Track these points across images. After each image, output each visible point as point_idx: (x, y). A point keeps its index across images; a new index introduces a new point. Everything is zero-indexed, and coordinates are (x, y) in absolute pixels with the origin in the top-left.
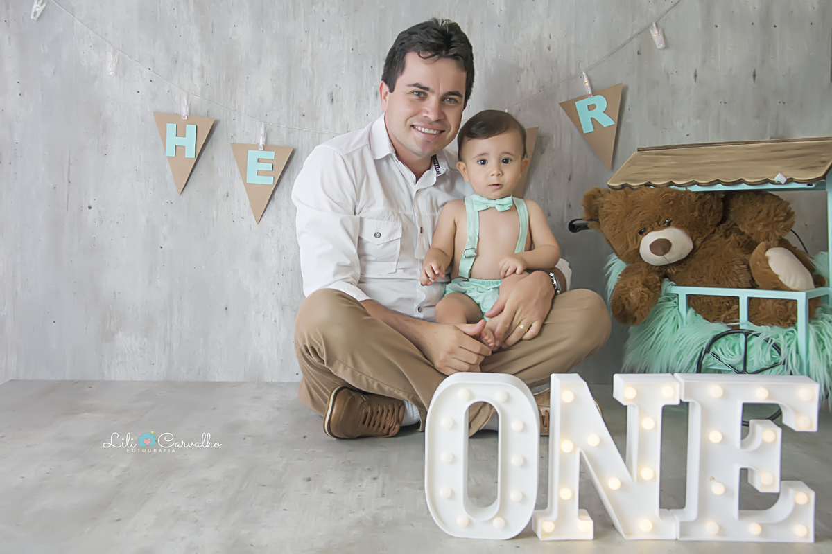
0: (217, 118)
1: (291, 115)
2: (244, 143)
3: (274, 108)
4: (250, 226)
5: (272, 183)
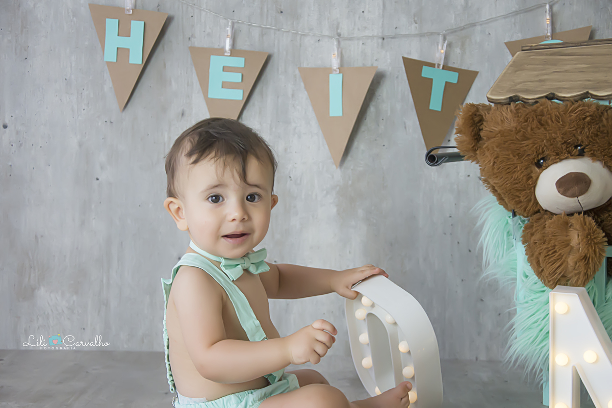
0: (171, 13)
1: (265, 10)
2: (205, 46)
5: (241, 98)
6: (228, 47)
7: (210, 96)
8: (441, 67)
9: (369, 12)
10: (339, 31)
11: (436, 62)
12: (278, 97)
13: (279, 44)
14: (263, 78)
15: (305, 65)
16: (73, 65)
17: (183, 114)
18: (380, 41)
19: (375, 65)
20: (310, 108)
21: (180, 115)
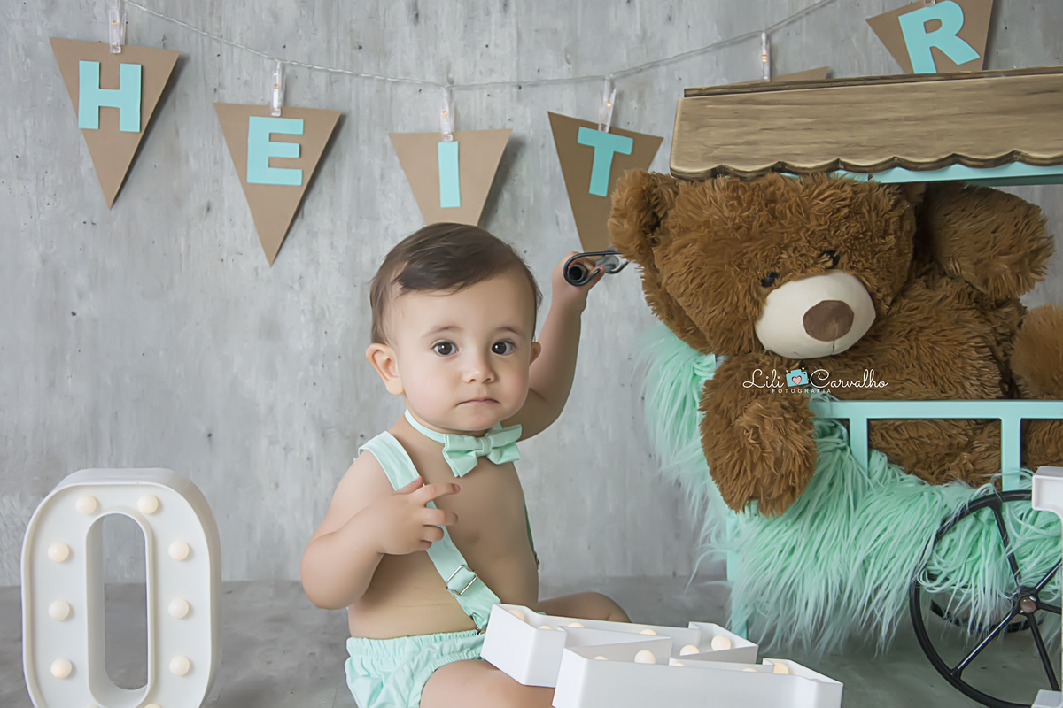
0: (185, 51)
1: (335, 45)
2: (241, 102)
3: (300, 32)
4: (256, 269)
5: (299, 183)
6: (276, 103)
7: (250, 180)
8: (607, 129)
9: (497, 46)
10: (450, 76)
11: (599, 121)
12: (359, 179)
13: (358, 97)
14: (334, 150)
15: (399, 130)
16: (28, 134)
17: (208, 209)
18: (515, 90)
19: (508, 127)
20: (410, 196)
21: (205, 210)
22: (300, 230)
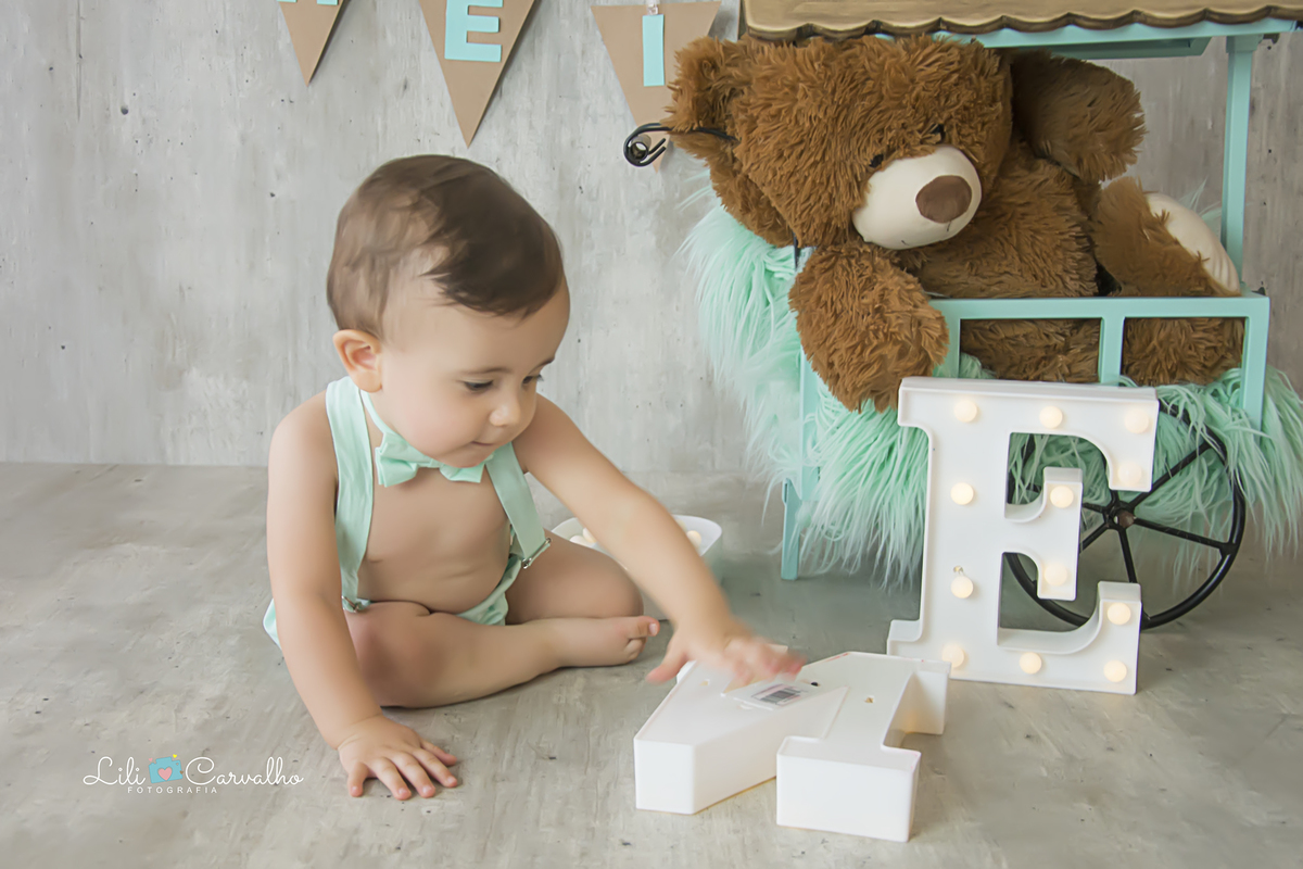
4: (453, 150)
5: (498, 59)
7: (447, 56)
12: (559, 56)
14: (534, 24)
15: (602, 4)
17: (405, 87)
19: (716, 1)
21: (402, 88)
22: (498, 109)
